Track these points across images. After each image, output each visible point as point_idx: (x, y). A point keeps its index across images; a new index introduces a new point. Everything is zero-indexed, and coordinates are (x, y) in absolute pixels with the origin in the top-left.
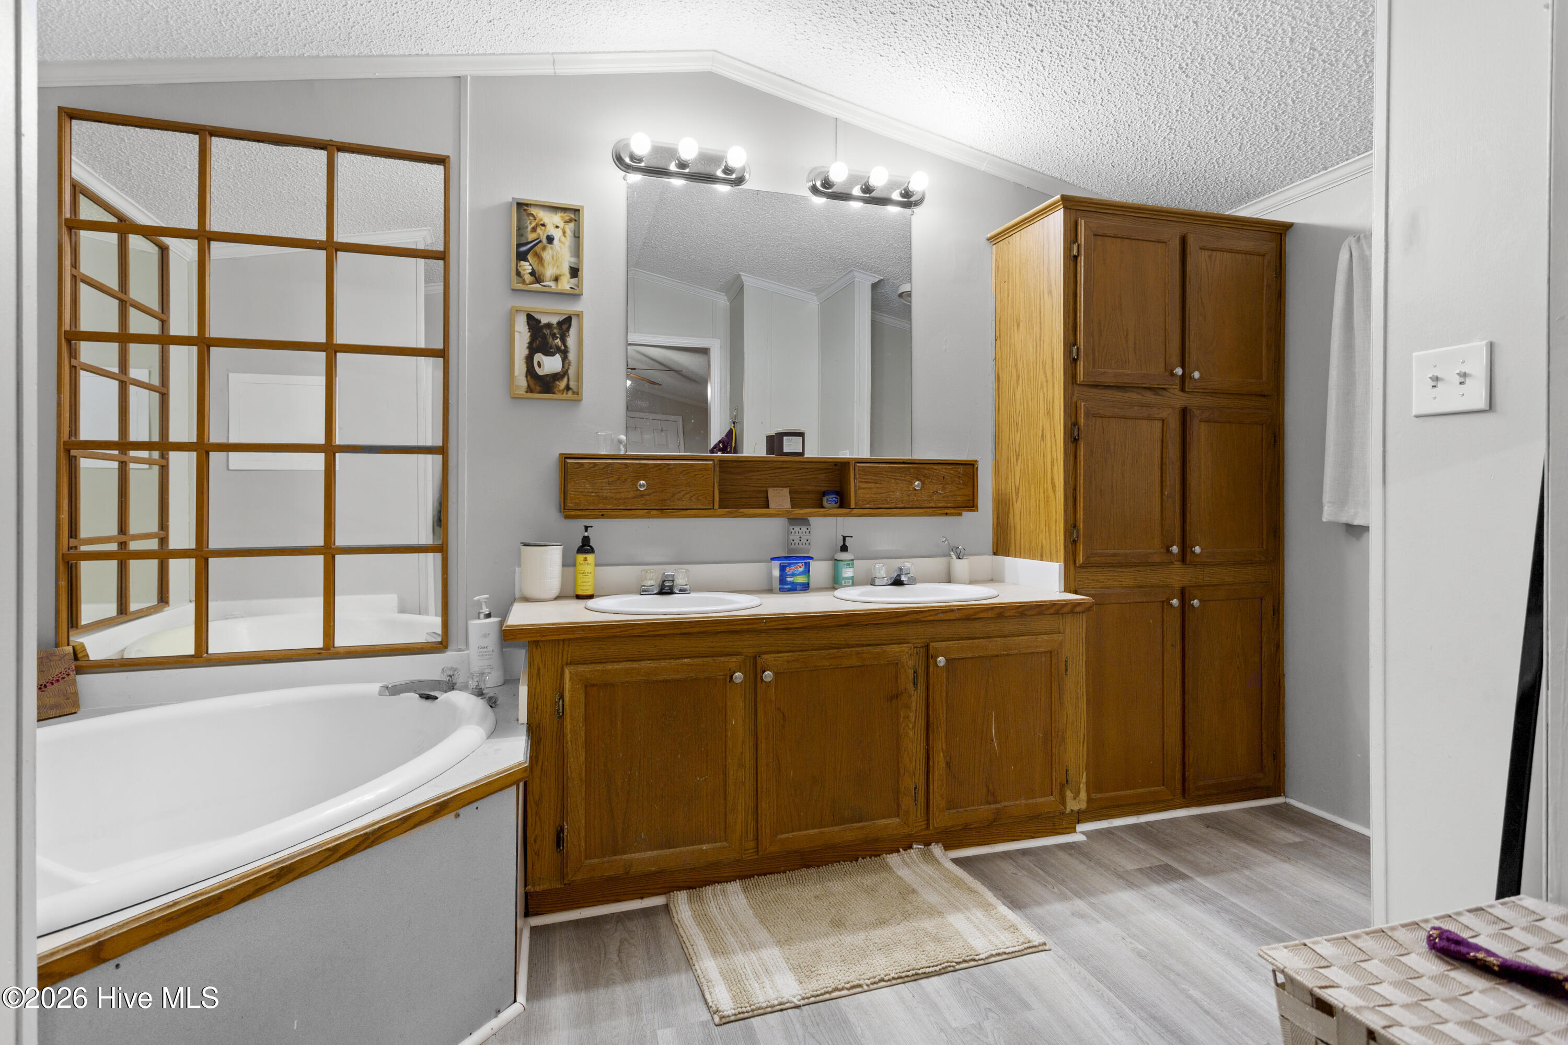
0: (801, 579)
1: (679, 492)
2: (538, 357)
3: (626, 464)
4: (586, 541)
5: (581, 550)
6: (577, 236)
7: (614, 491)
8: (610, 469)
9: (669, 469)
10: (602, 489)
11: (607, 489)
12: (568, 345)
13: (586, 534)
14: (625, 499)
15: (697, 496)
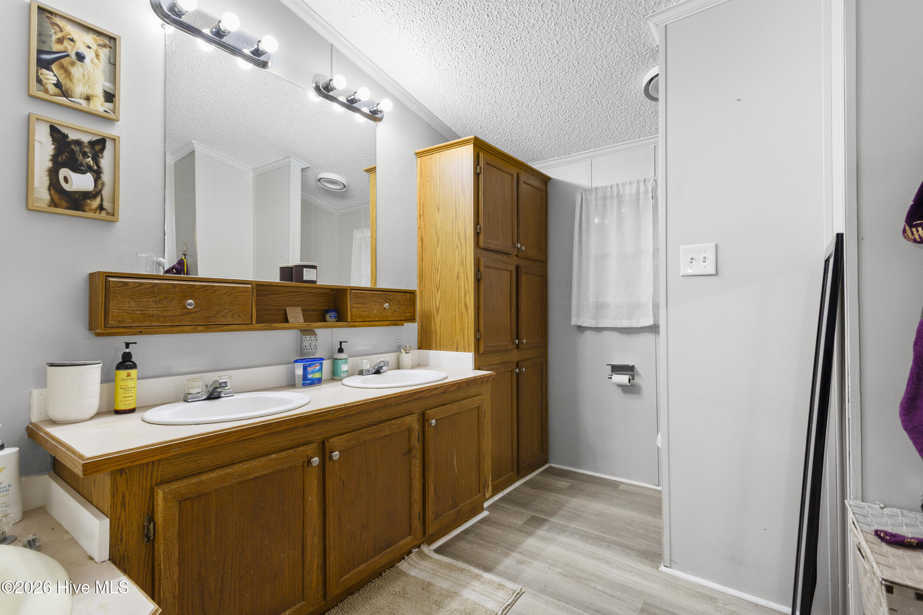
0: (317, 375)
1: (223, 310)
2: (64, 172)
3: (173, 284)
4: (127, 357)
5: (120, 367)
6: (113, 63)
7: (160, 309)
8: (157, 288)
9: (215, 290)
10: (148, 308)
11: (153, 308)
12: (101, 166)
13: (127, 350)
14: (172, 316)
15: (238, 313)
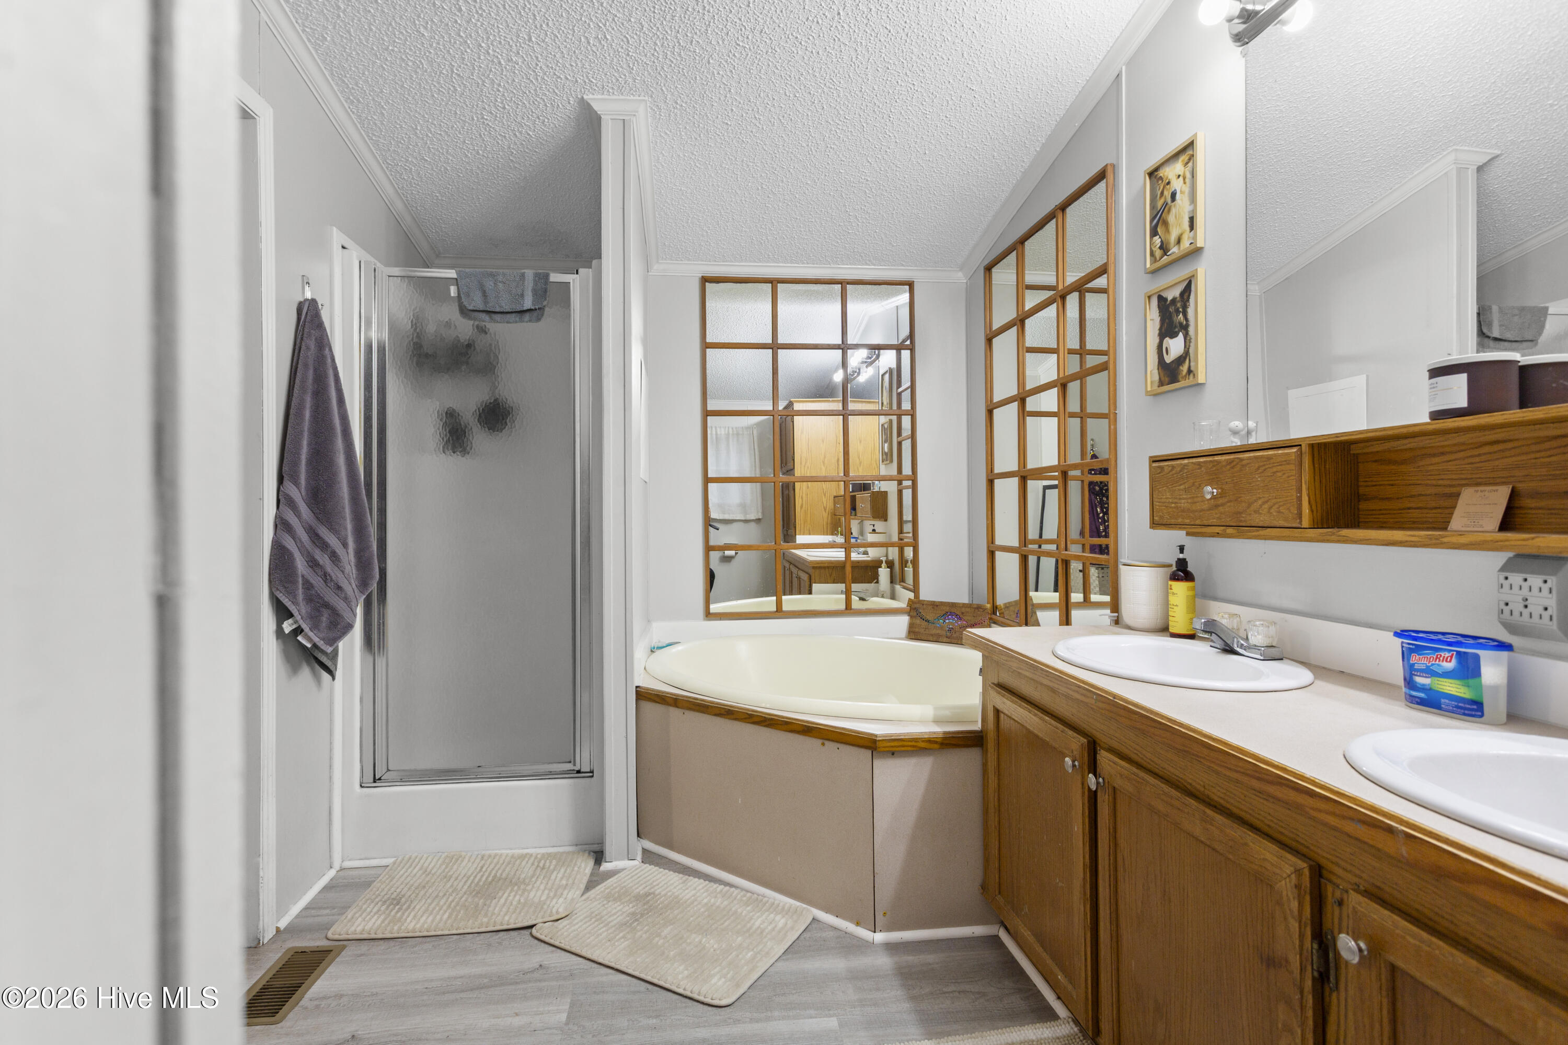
0: (1451, 687)
1: (1256, 501)
2: (1167, 342)
3: (1199, 464)
4: (1183, 564)
5: (1176, 576)
7: (1189, 501)
8: (1186, 471)
10: (1180, 499)
11: (1184, 499)
12: (1188, 317)
13: (1181, 556)
14: (1201, 511)
15: (1277, 506)
